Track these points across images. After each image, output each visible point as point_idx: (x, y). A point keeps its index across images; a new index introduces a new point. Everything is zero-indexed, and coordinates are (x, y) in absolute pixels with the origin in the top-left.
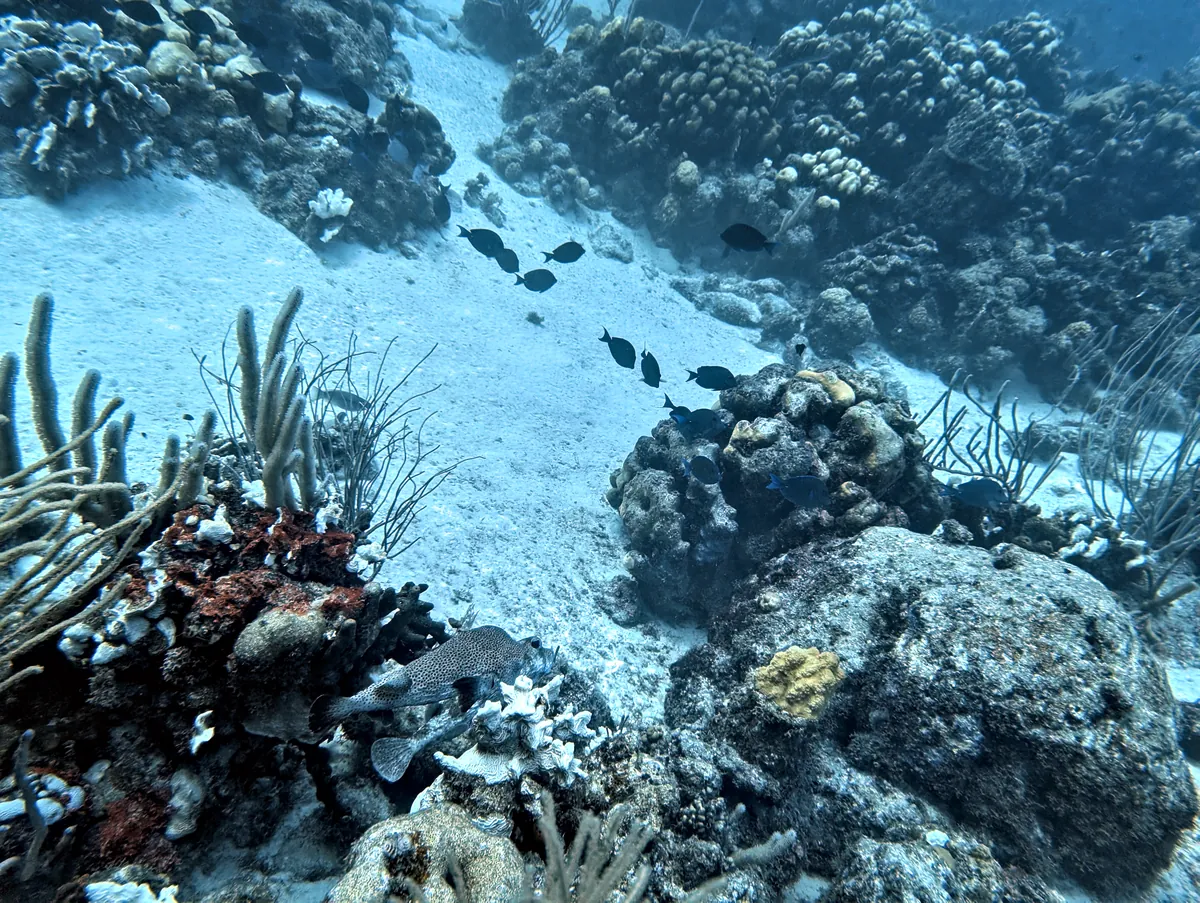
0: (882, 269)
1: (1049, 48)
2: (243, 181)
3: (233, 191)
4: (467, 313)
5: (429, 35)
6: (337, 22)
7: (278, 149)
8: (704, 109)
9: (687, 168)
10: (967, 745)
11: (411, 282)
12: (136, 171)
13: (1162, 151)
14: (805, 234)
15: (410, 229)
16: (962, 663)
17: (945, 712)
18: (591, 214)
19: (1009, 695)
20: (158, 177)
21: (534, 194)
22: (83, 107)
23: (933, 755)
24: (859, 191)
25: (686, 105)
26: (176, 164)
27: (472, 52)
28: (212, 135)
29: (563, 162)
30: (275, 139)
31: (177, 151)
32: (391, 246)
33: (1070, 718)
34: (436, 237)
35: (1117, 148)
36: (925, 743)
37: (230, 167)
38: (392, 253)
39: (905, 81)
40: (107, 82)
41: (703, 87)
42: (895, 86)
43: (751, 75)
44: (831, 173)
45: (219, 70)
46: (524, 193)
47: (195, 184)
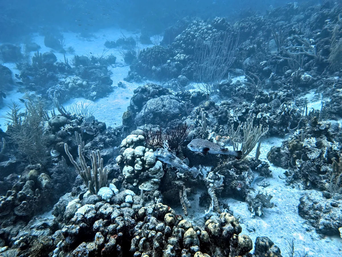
0: (186, 69)
1: (219, 22)
2: (83, 97)
3: (82, 98)
4: (116, 101)
5: (118, 66)
6: (96, 71)
7: (86, 90)
8: (153, 58)
9: (154, 67)
10: (152, 116)
11: (108, 100)
12: (67, 100)
13: (242, 30)
14: (175, 69)
15: (107, 93)
16: (149, 108)
17: (149, 114)
18: (145, 81)
19: (154, 109)
20: (71, 100)
21: (133, 82)
22: (58, 94)
23: (149, 119)
24: (184, 59)
25: (150, 58)
26: (73, 98)
27: (127, 65)
28: (77, 92)
29: (136, 75)
30: (86, 89)
31: (73, 96)
32: (105, 97)
33: (160, 109)
34: (112, 93)
35: (234, 33)
36: (148, 118)
37: (80, 96)
38: (105, 98)
39: (189, 38)
40: (60, 90)
41: (152, 54)
42: (188, 40)
43: (159, 49)
44: (178, 58)
45: (77, 83)
46: (131, 82)
47: (76, 99)
